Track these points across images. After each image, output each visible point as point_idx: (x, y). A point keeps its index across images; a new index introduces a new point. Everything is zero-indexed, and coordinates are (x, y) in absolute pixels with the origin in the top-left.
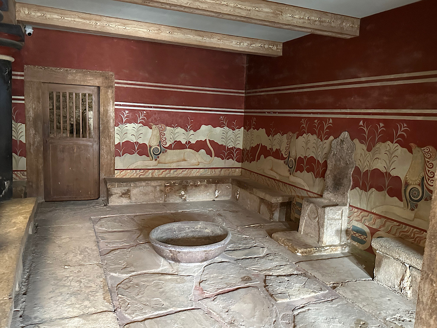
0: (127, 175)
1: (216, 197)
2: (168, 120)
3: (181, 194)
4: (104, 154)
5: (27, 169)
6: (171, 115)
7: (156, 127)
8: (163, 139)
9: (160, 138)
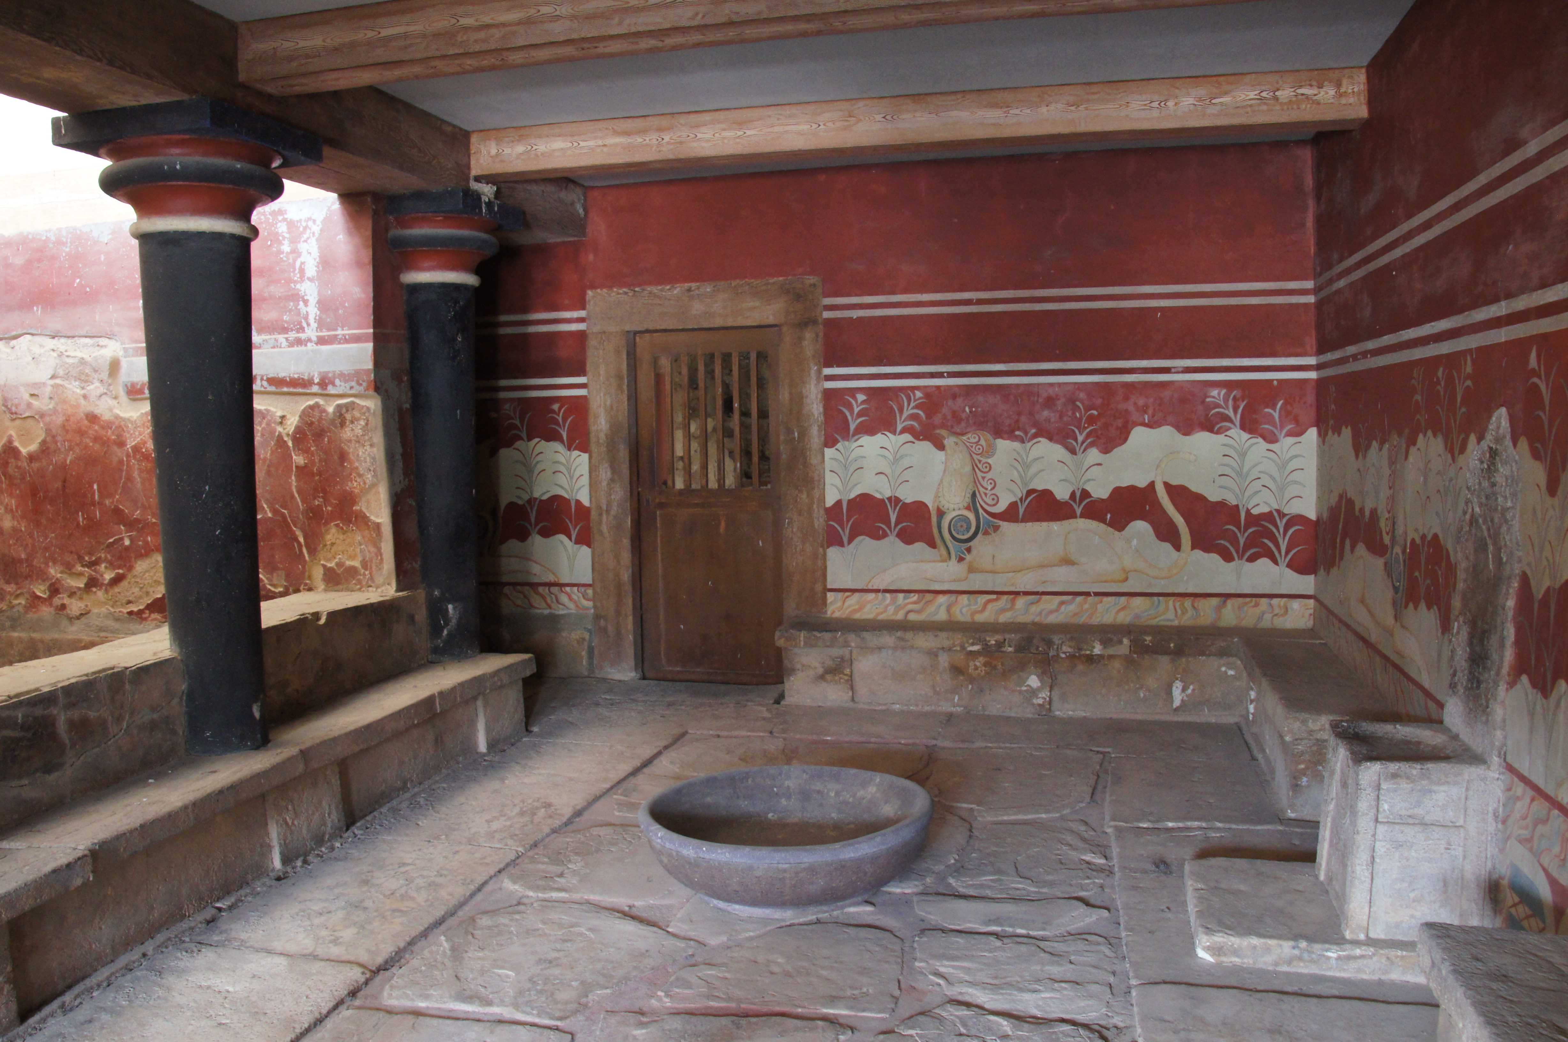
0: (866, 610)
1: (1176, 709)
2: (1001, 415)
3: (1028, 685)
4: (795, 539)
5: (593, 580)
6: (1012, 398)
7: (960, 443)
8: (985, 484)
9: (975, 482)
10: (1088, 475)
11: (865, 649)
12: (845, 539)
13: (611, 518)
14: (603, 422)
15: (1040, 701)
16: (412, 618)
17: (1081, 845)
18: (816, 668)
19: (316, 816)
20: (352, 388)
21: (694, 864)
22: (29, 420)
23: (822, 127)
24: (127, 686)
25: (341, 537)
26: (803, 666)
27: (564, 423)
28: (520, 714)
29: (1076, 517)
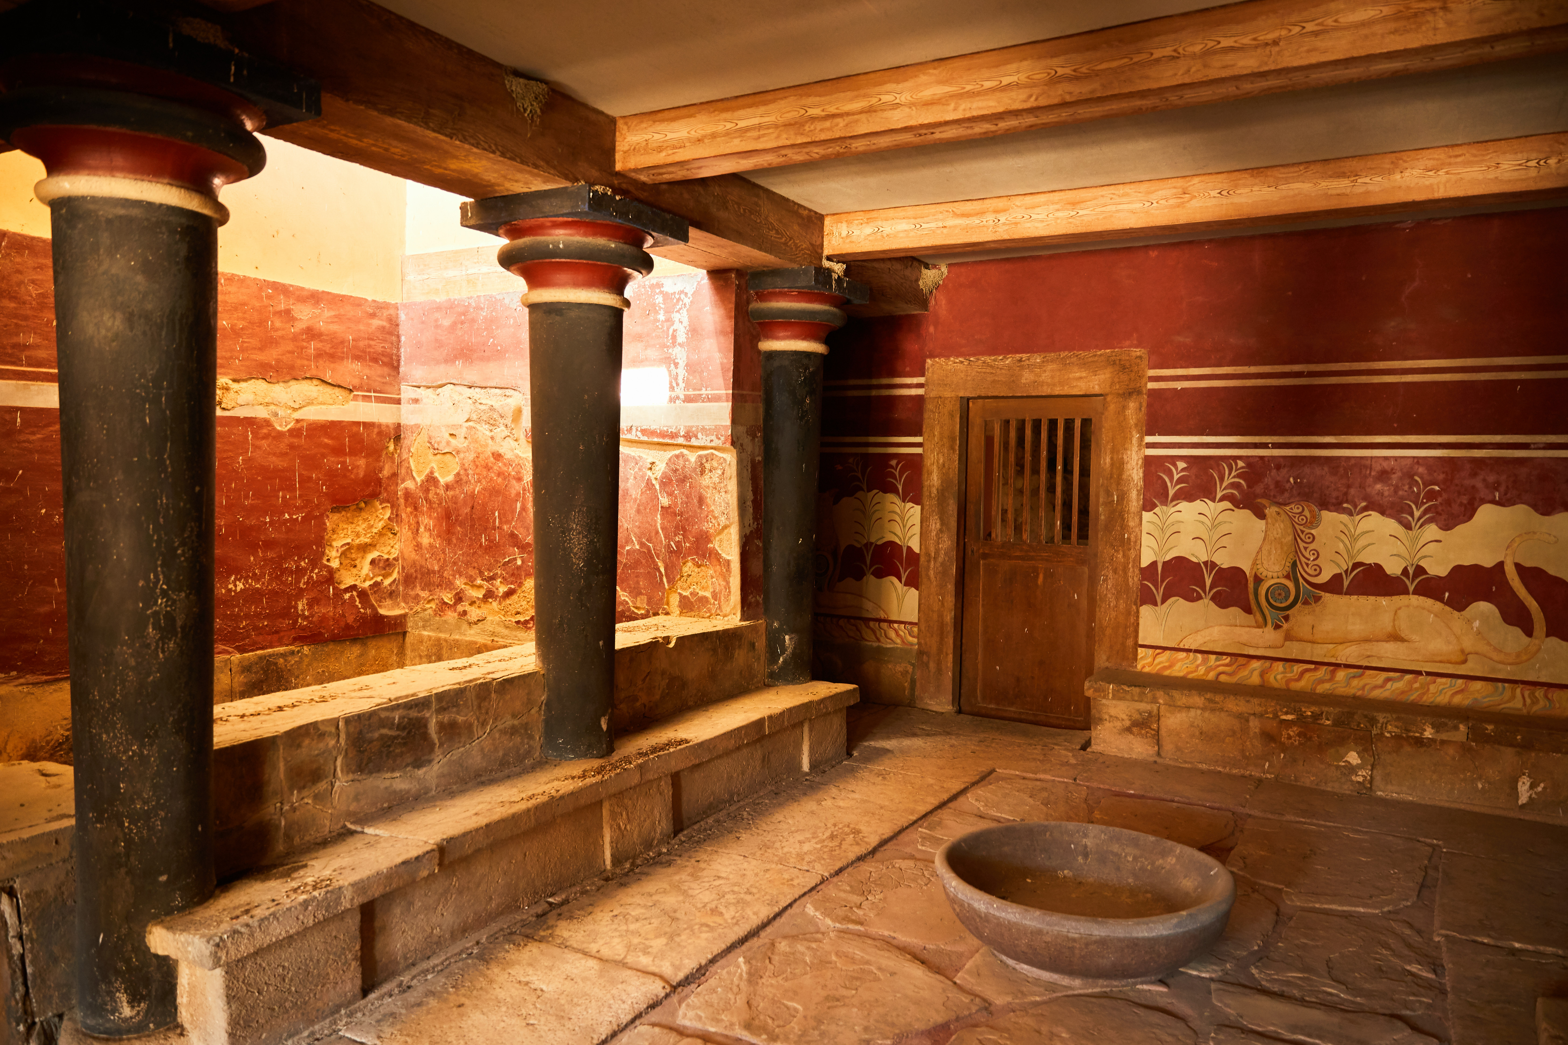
0: (1177, 668)
1: (1523, 806)
2: (1328, 487)
3: (1346, 761)
4: (1109, 596)
5: (919, 619)
6: (1341, 470)
7: (1281, 512)
8: (1307, 555)
9: (1296, 552)
10: (1425, 550)
11: (1173, 706)
12: (1159, 600)
13: (938, 564)
14: (935, 478)
15: (1360, 779)
16: (753, 645)
17: (1406, 952)
18: (1123, 720)
19: (647, 824)
20: (712, 441)
21: (986, 918)
22: (448, 456)
23: (1155, 205)
24: (493, 695)
25: (696, 570)
26: (1111, 716)
27: (901, 477)
28: (842, 739)
29: (1408, 593)
